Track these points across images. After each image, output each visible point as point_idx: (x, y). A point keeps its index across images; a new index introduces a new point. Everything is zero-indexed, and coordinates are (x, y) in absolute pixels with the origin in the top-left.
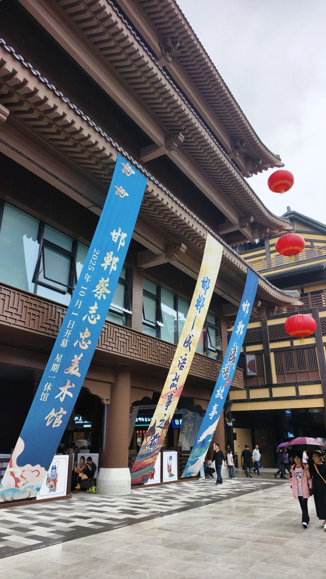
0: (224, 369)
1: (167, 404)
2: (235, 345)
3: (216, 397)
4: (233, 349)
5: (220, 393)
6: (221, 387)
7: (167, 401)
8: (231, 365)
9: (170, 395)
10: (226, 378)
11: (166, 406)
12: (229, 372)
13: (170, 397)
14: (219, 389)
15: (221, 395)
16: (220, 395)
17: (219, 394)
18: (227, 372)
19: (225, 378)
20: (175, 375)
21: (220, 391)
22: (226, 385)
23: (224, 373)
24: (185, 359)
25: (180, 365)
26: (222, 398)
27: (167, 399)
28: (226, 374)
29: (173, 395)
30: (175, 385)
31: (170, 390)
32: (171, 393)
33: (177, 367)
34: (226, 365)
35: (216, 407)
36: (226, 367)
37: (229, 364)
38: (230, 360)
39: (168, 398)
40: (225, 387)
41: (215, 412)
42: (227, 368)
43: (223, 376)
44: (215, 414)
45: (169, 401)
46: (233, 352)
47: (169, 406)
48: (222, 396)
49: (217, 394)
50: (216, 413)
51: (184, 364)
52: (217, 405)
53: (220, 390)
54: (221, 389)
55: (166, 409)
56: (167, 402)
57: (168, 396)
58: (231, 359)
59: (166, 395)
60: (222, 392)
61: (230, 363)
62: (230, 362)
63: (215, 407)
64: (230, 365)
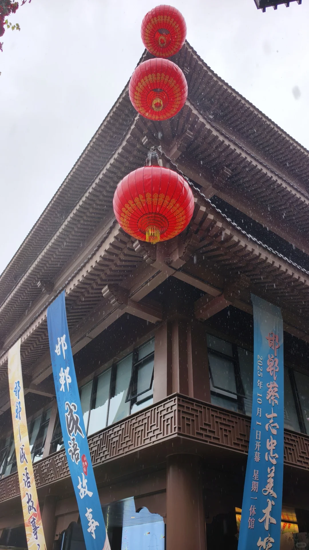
0: (69, 450)
1: (35, 532)
2: (67, 406)
3: (82, 497)
4: (67, 414)
5: (84, 488)
6: (79, 477)
7: (33, 528)
8: (76, 435)
9: (32, 520)
10: (79, 460)
11: (35, 535)
12: (78, 448)
13: (33, 522)
14: (78, 483)
15: (86, 490)
16: (85, 492)
17: (82, 490)
18: (76, 450)
19: (78, 462)
20: (27, 496)
21: (82, 485)
22: (85, 471)
23: (73, 454)
24: (27, 474)
25: (26, 483)
26: (90, 494)
27: (31, 526)
28: (75, 455)
29: (35, 519)
30: (32, 507)
31: (30, 515)
32: (32, 517)
33: (25, 487)
34: (69, 442)
35: (91, 514)
36: (70, 444)
37: (72, 438)
38: (70, 432)
39: (32, 524)
40: (86, 473)
41: (93, 523)
42: (72, 445)
43: (73, 461)
44: (96, 526)
45: (34, 527)
46: (69, 417)
47: (37, 534)
48: (88, 490)
49: (81, 493)
50: (97, 524)
51: (29, 480)
52: (91, 510)
53: (80, 483)
54: (82, 481)
55: (37, 538)
56: (33, 530)
57: (32, 523)
58: (70, 429)
59: (29, 522)
60: (85, 485)
61: (73, 435)
62: (71, 434)
63: (89, 515)
64: (74, 437)
